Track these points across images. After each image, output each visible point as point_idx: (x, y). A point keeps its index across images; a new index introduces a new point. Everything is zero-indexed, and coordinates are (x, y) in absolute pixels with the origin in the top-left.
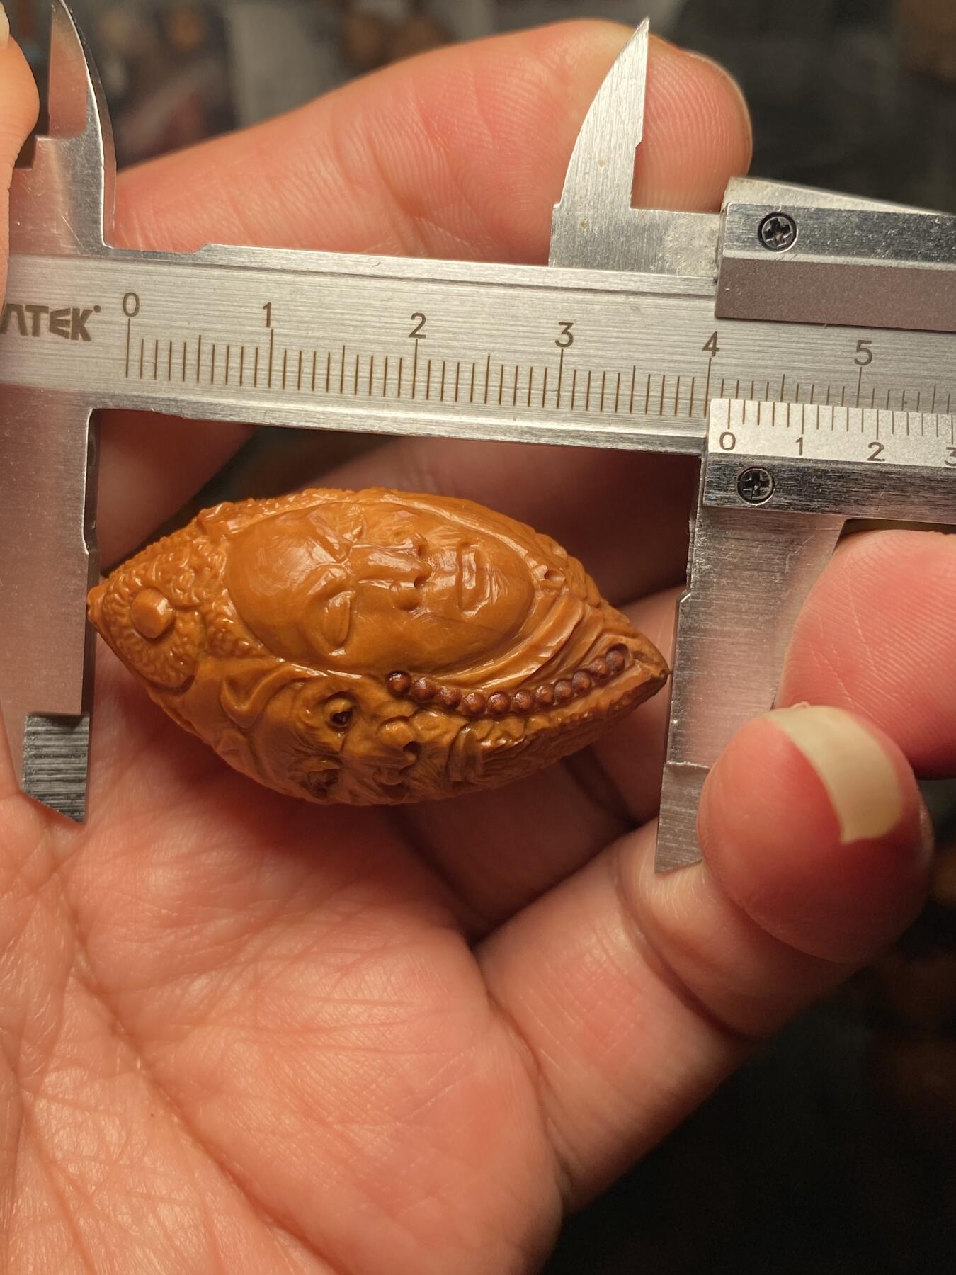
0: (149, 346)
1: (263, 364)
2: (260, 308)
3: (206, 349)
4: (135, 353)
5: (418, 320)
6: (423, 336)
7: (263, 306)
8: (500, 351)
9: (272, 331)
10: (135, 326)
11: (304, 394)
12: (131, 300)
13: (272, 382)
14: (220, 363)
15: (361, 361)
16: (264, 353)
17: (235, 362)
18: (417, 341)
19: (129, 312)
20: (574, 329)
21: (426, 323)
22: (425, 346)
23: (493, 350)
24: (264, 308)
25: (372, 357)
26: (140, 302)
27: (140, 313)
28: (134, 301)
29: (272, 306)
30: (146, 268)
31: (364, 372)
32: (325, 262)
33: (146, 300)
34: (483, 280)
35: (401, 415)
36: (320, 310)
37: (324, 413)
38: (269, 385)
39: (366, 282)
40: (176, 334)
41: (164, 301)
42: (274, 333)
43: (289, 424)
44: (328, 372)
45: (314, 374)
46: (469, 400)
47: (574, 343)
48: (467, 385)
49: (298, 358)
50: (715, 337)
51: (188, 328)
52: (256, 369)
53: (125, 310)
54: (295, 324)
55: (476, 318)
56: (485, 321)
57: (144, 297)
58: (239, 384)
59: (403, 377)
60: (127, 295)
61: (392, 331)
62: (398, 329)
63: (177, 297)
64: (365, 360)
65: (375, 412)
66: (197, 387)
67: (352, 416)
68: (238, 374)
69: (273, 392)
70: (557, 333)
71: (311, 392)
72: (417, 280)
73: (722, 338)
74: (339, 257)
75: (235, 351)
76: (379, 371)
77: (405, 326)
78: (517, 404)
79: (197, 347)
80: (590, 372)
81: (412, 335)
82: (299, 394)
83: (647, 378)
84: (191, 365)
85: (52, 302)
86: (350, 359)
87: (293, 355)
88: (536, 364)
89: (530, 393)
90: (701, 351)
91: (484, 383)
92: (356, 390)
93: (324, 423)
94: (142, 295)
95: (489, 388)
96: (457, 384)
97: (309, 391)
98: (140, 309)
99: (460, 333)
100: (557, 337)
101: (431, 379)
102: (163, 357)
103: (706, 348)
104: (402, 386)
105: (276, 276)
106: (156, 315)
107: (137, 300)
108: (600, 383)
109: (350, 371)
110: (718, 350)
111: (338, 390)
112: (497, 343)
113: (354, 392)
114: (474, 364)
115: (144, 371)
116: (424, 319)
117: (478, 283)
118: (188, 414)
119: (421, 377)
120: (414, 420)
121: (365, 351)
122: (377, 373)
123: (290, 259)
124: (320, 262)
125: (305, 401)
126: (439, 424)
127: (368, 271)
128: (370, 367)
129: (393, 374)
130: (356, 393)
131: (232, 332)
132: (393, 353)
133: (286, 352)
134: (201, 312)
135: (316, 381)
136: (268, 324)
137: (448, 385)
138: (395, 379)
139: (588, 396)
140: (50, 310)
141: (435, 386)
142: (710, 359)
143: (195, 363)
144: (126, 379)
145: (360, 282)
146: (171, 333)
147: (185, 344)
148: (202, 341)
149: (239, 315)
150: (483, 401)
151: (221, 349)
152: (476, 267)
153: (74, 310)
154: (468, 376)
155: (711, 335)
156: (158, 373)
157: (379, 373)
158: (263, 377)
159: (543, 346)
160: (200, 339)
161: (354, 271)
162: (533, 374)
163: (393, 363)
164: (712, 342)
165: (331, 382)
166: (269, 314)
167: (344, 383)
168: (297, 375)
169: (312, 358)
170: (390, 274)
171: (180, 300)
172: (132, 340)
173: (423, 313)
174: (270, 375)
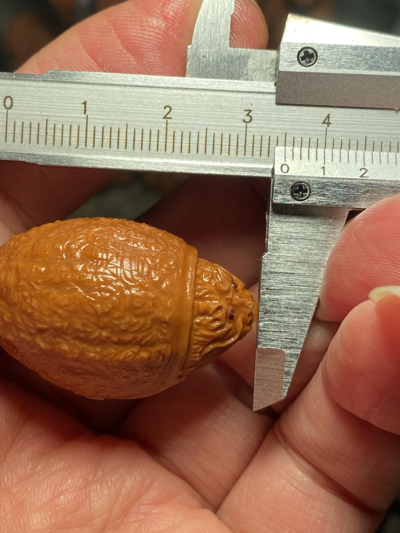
0: (18, 125)
1: (82, 134)
2: (81, 104)
3: (51, 126)
4: (10, 129)
5: (168, 109)
6: (171, 118)
7: (82, 103)
8: (213, 125)
9: (87, 116)
10: (11, 114)
11: (105, 150)
12: (8, 102)
13: (87, 144)
14: (58, 134)
15: (136, 131)
16: (83, 128)
17: (66, 134)
18: (167, 120)
19: (7, 107)
20: (254, 113)
21: (172, 111)
22: (171, 123)
23: (209, 125)
24: (83, 104)
25: (143, 130)
26: (13, 101)
27: (13, 107)
28: (10, 101)
29: (87, 103)
30: (17, 82)
31: (138, 138)
32: (116, 79)
33: (17, 100)
34: (203, 88)
35: (159, 160)
36: (114, 104)
37: (116, 160)
38: (86, 145)
39: (139, 89)
40: (34, 119)
41: (27, 101)
42: (88, 117)
43: (97, 167)
44: (118, 138)
45: (110, 139)
46: (196, 152)
47: (252, 121)
48: (195, 144)
49: (102, 131)
50: (328, 117)
51: (40, 115)
52: (78, 137)
53: (5, 105)
54: (100, 112)
55: (200, 108)
56: (204, 110)
57: (16, 99)
58: (69, 145)
59: (160, 140)
60: (6, 98)
61: (153, 115)
62: (157, 114)
63: (34, 98)
64: (139, 131)
65: (145, 160)
66: (45, 147)
67: (132, 162)
68: (68, 140)
69: (87, 149)
70: (243, 115)
71: (109, 149)
72: (167, 88)
73: (332, 117)
74: (124, 76)
75: (67, 127)
76: (146, 137)
77: (160, 113)
78: (222, 154)
79: (45, 125)
80: (262, 136)
81: (165, 117)
82: (102, 150)
83: (293, 139)
84: (42, 135)
86: (130, 131)
87: (99, 129)
88: (232, 132)
89: (229, 148)
90: (321, 124)
91: (205, 143)
92: (134, 148)
93: (116, 166)
94: (14, 97)
95: (207, 146)
96: (190, 143)
97: (108, 148)
98: (13, 105)
99: (191, 116)
100: (243, 118)
101: (175, 141)
102: (26, 132)
103: (324, 123)
104: (159, 145)
105: (89, 87)
106: (23, 108)
107: (12, 100)
108: (267, 142)
109: (130, 137)
110: (331, 123)
111: (124, 148)
112: (211, 121)
113: (133, 149)
114: (199, 133)
115: (15, 139)
116: (171, 109)
117: (200, 89)
118: (40, 162)
119: (170, 139)
120: (166, 163)
121: (138, 127)
122: (145, 138)
123: (97, 78)
124: (113, 79)
125: (106, 154)
126: (180, 165)
127: (140, 84)
128: (141, 135)
129: (154, 139)
130: (134, 149)
131: (64, 117)
132: (154, 127)
133: (95, 127)
134: (47, 106)
135: (112, 143)
136: (85, 113)
137: (185, 144)
138: (155, 141)
139: (261, 149)
141: (177, 145)
142: (326, 129)
143: (45, 134)
144: (5, 143)
145: (136, 90)
146: (31, 118)
147: (39, 124)
148: (48, 122)
149: (68, 108)
150: (204, 153)
151: (59, 126)
152: (199, 80)
154: (196, 139)
155: (326, 116)
156: (23, 140)
157: (146, 138)
158: (82, 141)
159: (237, 123)
160: (47, 121)
161: (133, 83)
162: (231, 137)
163: (154, 132)
164: (327, 120)
165: (120, 143)
166: (85, 107)
167: (127, 144)
168: (101, 140)
169: (110, 131)
170: (152, 85)
171: (36, 100)
172: (9, 122)
173: (170, 106)
174: (86, 140)
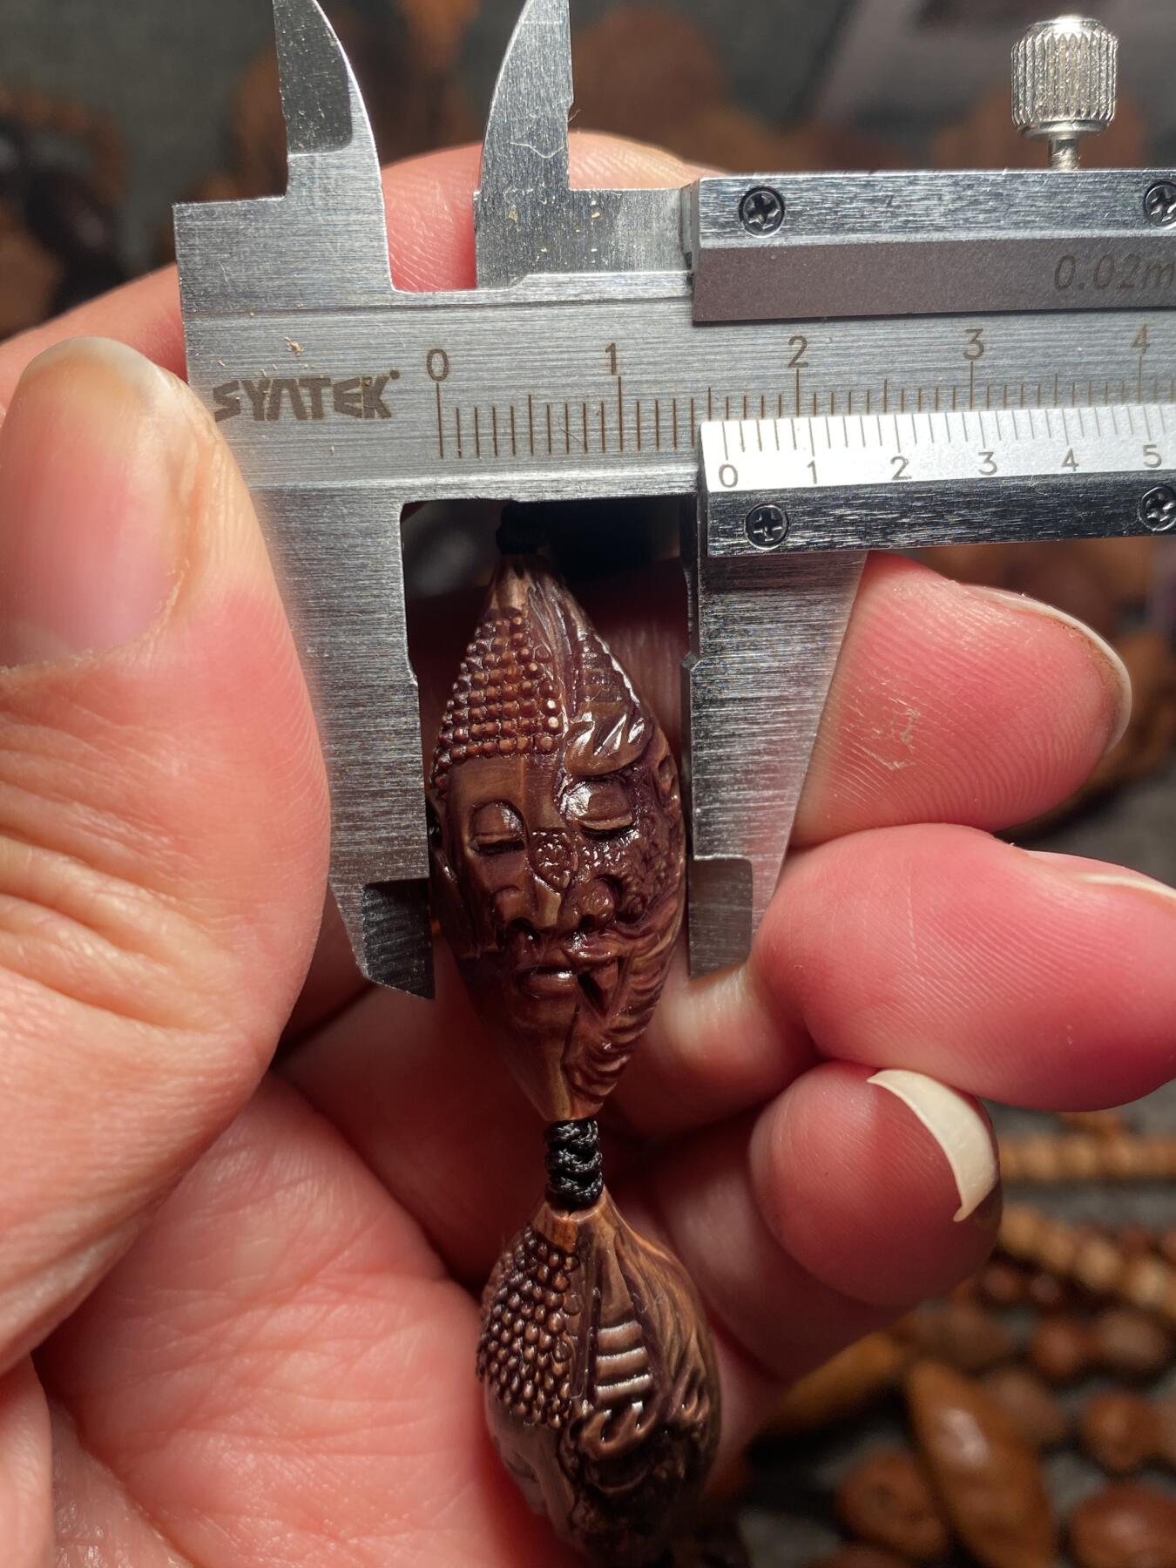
0: (467, 415)
1: (611, 423)
2: (599, 351)
3: (540, 412)
4: (449, 425)
5: (797, 345)
6: (806, 365)
7: (604, 349)
8: (899, 371)
9: (620, 378)
10: (446, 391)
11: (665, 454)
12: (437, 360)
13: (625, 444)
15: (732, 403)
16: (611, 408)
17: (576, 424)
18: (798, 371)
19: (437, 375)
20: (987, 336)
21: (806, 349)
22: (809, 376)
23: (890, 372)
24: (607, 350)
25: (746, 398)
26: (449, 360)
27: (449, 375)
28: (442, 360)
29: (617, 348)
30: (453, 315)
33: (455, 357)
38: (622, 447)
40: (498, 397)
41: (481, 355)
42: (622, 381)
43: (650, 494)
45: (675, 427)
47: (984, 354)
49: (654, 409)
50: (1144, 330)
51: (511, 388)
52: (604, 429)
53: (430, 372)
54: (648, 367)
57: (453, 354)
58: (583, 449)
60: (432, 352)
62: (774, 359)
63: (497, 349)
64: (737, 402)
66: (532, 460)
68: (582, 438)
69: (628, 456)
70: (964, 344)
73: (1151, 332)
75: (576, 410)
77: (781, 355)
79: (527, 410)
80: (1006, 387)
81: (790, 365)
82: (657, 454)
83: (1072, 387)
85: (334, 371)
86: (717, 403)
87: (646, 407)
90: (1130, 348)
94: (451, 350)
97: (672, 448)
98: (450, 369)
99: (849, 355)
100: (965, 349)
102: (485, 429)
103: (1135, 345)
106: (472, 374)
107: (445, 357)
108: (1018, 398)
110: (1148, 345)
112: (894, 363)
114: (869, 392)
115: (461, 448)
116: (804, 344)
118: (523, 496)
121: (736, 391)
125: (666, 463)
128: (742, 410)
131: (568, 386)
132: (768, 390)
133: (638, 403)
134: (528, 365)
135: (680, 435)
136: (613, 371)
140: (333, 383)
142: (1141, 356)
143: (527, 430)
144: (440, 460)
146: (492, 396)
148: (533, 401)
149: (576, 363)
151: (558, 410)
153: (364, 379)
156: (481, 448)
158: (611, 437)
159: (950, 360)
162: (940, 396)
163: (772, 401)
164: (1142, 337)
166: (613, 358)
168: (657, 430)
169: (671, 407)
171: (500, 352)
172: (444, 411)
173: (803, 335)
174: (621, 435)
